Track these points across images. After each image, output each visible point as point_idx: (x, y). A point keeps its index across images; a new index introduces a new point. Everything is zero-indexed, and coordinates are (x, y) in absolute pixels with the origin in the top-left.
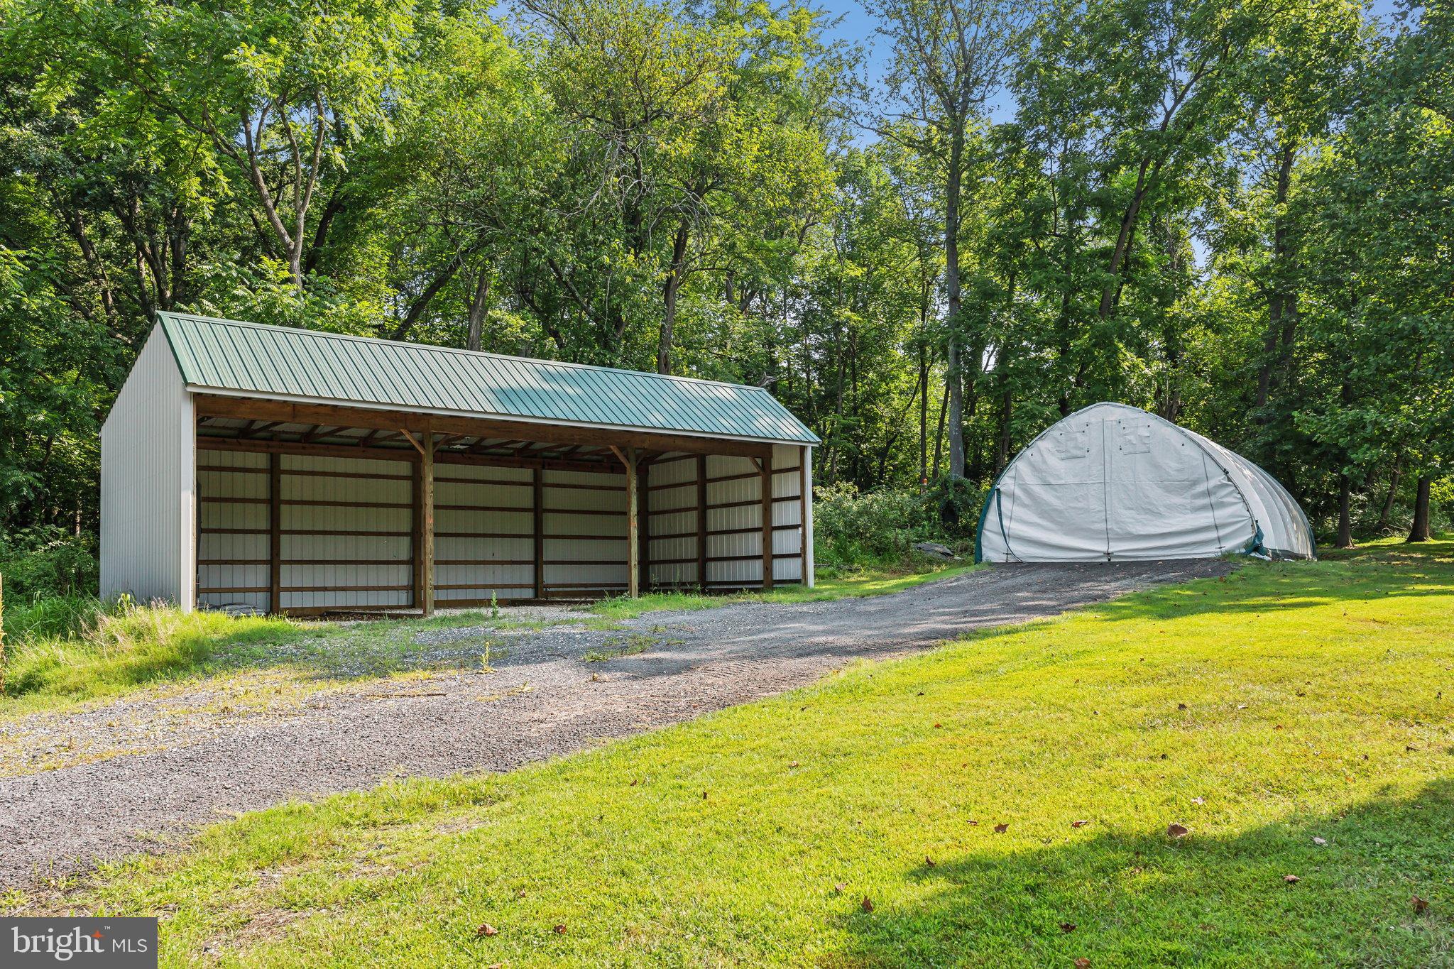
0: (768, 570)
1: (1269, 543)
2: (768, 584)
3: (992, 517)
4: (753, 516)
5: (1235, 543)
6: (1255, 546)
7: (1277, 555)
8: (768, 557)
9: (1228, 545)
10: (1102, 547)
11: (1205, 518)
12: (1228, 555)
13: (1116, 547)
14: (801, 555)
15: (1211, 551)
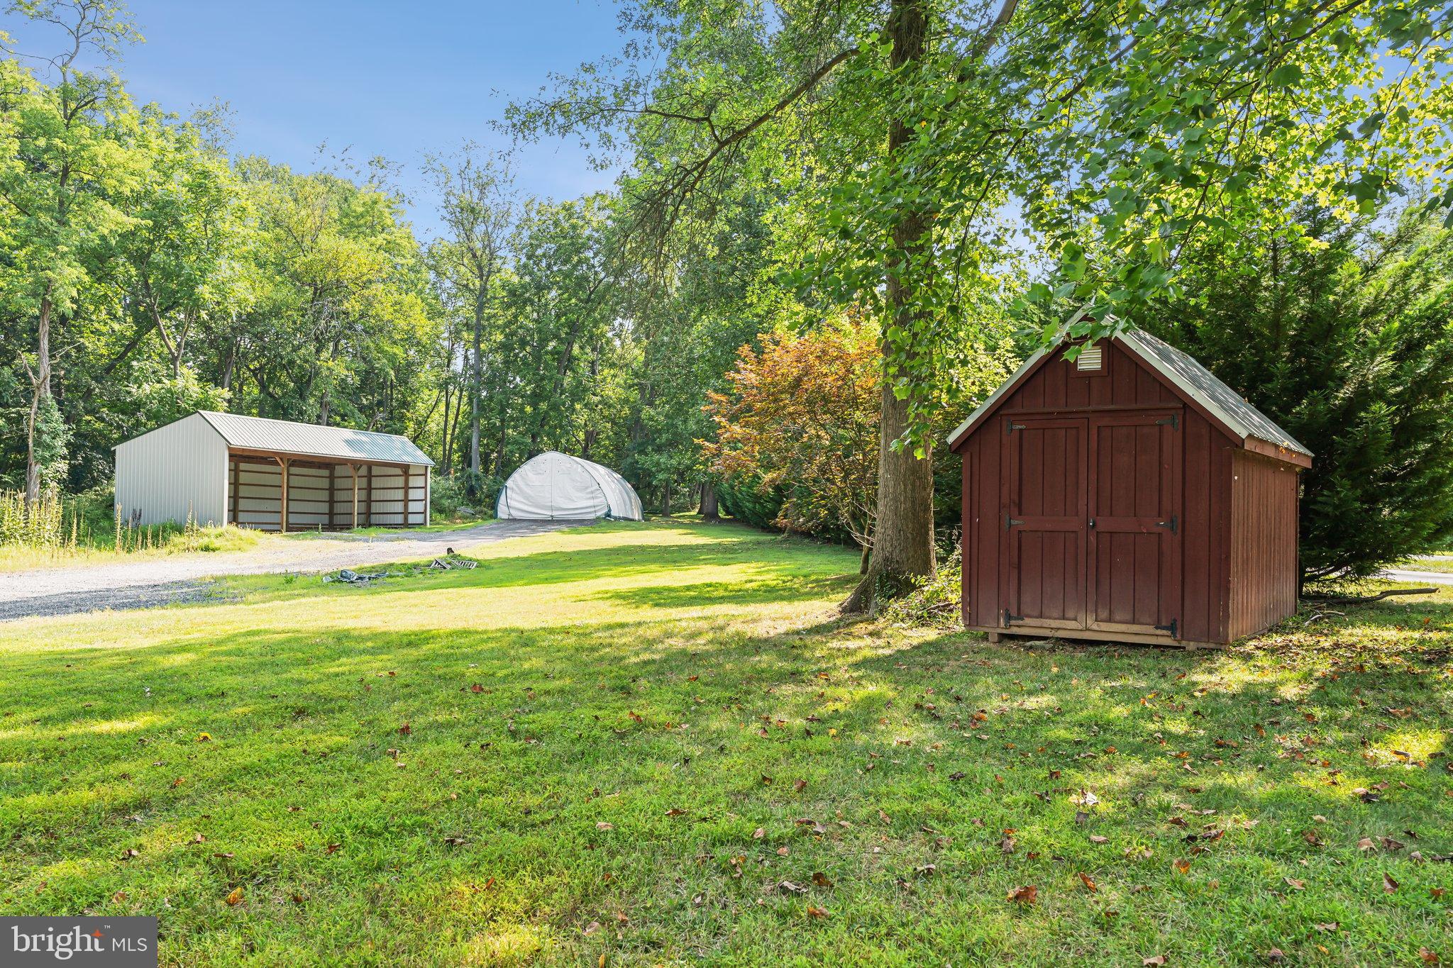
0: (406, 519)
1: (613, 514)
2: (406, 525)
3: (503, 498)
4: (399, 494)
5: (601, 513)
6: (608, 515)
7: (616, 518)
8: (406, 513)
9: (599, 514)
10: (549, 513)
11: (591, 503)
12: (598, 518)
13: (555, 513)
14: (425, 512)
15: (592, 516)
